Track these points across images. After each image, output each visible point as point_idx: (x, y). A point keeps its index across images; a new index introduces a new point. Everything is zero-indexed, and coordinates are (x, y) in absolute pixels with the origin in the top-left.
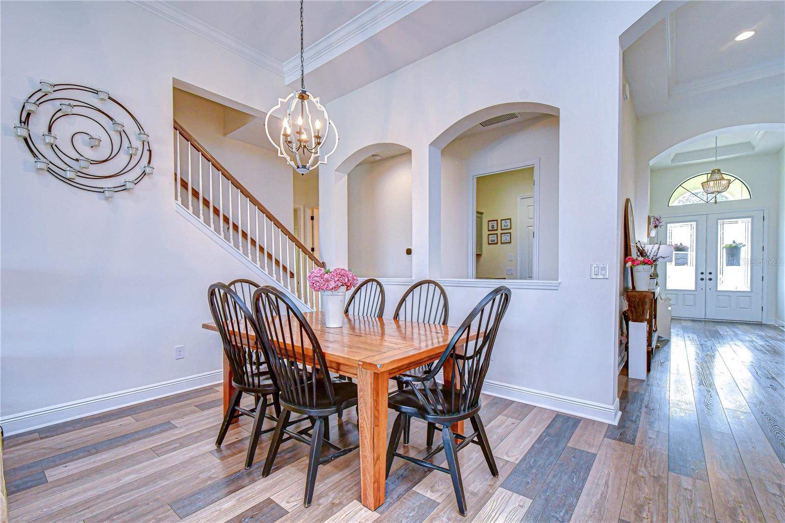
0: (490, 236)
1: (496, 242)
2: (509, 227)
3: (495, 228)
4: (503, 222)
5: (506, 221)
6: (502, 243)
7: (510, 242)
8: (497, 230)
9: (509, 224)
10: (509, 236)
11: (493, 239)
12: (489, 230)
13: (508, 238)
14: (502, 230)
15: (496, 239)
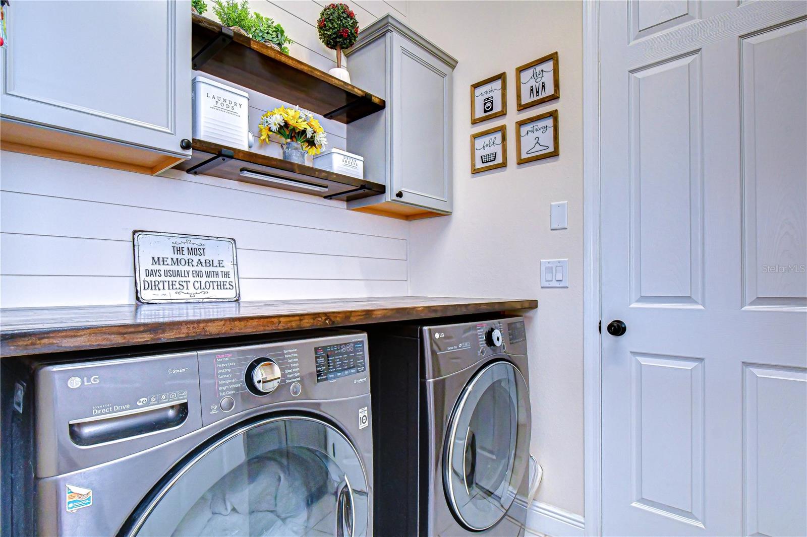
0: (479, 143)
1: (499, 160)
2: (550, 91)
3: (497, 108)
4: (526, 76)
5: (539, 68)
6: (521, 162)
7: (555, 154)
8: (503, 114)
9: (548, 79)
10: (551, 131)
11: (489, 151)
12: (475, 122)
13: (547, 139)
14: (522, 108)
15: (498, 149)
